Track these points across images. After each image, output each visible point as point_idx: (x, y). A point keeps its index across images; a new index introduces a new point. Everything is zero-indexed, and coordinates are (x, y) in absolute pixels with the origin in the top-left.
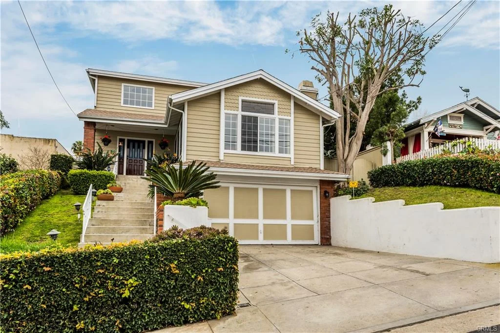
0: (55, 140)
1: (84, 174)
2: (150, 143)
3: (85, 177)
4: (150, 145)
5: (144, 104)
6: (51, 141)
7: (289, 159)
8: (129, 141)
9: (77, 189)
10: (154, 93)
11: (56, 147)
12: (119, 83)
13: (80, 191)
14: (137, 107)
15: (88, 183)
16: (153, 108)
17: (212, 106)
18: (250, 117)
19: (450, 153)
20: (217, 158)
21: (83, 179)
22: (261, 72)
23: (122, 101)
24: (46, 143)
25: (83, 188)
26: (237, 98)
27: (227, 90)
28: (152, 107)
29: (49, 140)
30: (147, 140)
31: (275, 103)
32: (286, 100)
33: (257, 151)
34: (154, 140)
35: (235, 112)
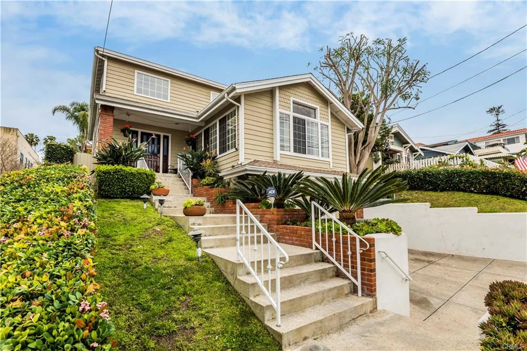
0: (17, 129)
1: (119, 172)
2: (166, 137)
3: (122, 175)
4: (165, 140)
5: (159, 96)
6: (12, 130)
7: (329, 163)
8: (143, 134)
9: (108, 191)
10: (169, 86)
11: (18, 136)
12: (131, 69)
13: (113, 194)
14: (151, 97)
15: (123, 183)
16: (169, 101)
17: (265, 102)
18: (299, 119)
19: (446, 165)
20: (271, 159)
21: (118, 178)
22: (310, 76)
23: (135, 89)
24: (7, 131)
25: (117, 189)
26: (288, 98)
27: (281, 88)
28: (167, 99)
29: (10, 129)
30: (162, 134)
31: (317, 108)
32: (325, 106)
33: (306, 154)
34: (170, 136)
35: (287, 112)
